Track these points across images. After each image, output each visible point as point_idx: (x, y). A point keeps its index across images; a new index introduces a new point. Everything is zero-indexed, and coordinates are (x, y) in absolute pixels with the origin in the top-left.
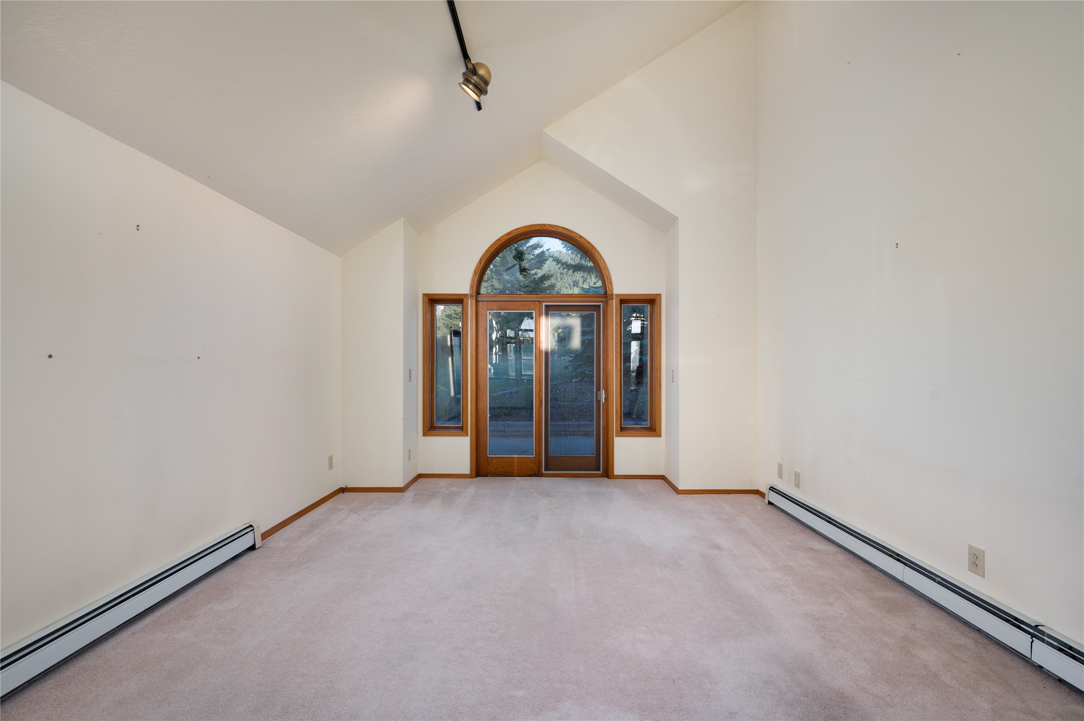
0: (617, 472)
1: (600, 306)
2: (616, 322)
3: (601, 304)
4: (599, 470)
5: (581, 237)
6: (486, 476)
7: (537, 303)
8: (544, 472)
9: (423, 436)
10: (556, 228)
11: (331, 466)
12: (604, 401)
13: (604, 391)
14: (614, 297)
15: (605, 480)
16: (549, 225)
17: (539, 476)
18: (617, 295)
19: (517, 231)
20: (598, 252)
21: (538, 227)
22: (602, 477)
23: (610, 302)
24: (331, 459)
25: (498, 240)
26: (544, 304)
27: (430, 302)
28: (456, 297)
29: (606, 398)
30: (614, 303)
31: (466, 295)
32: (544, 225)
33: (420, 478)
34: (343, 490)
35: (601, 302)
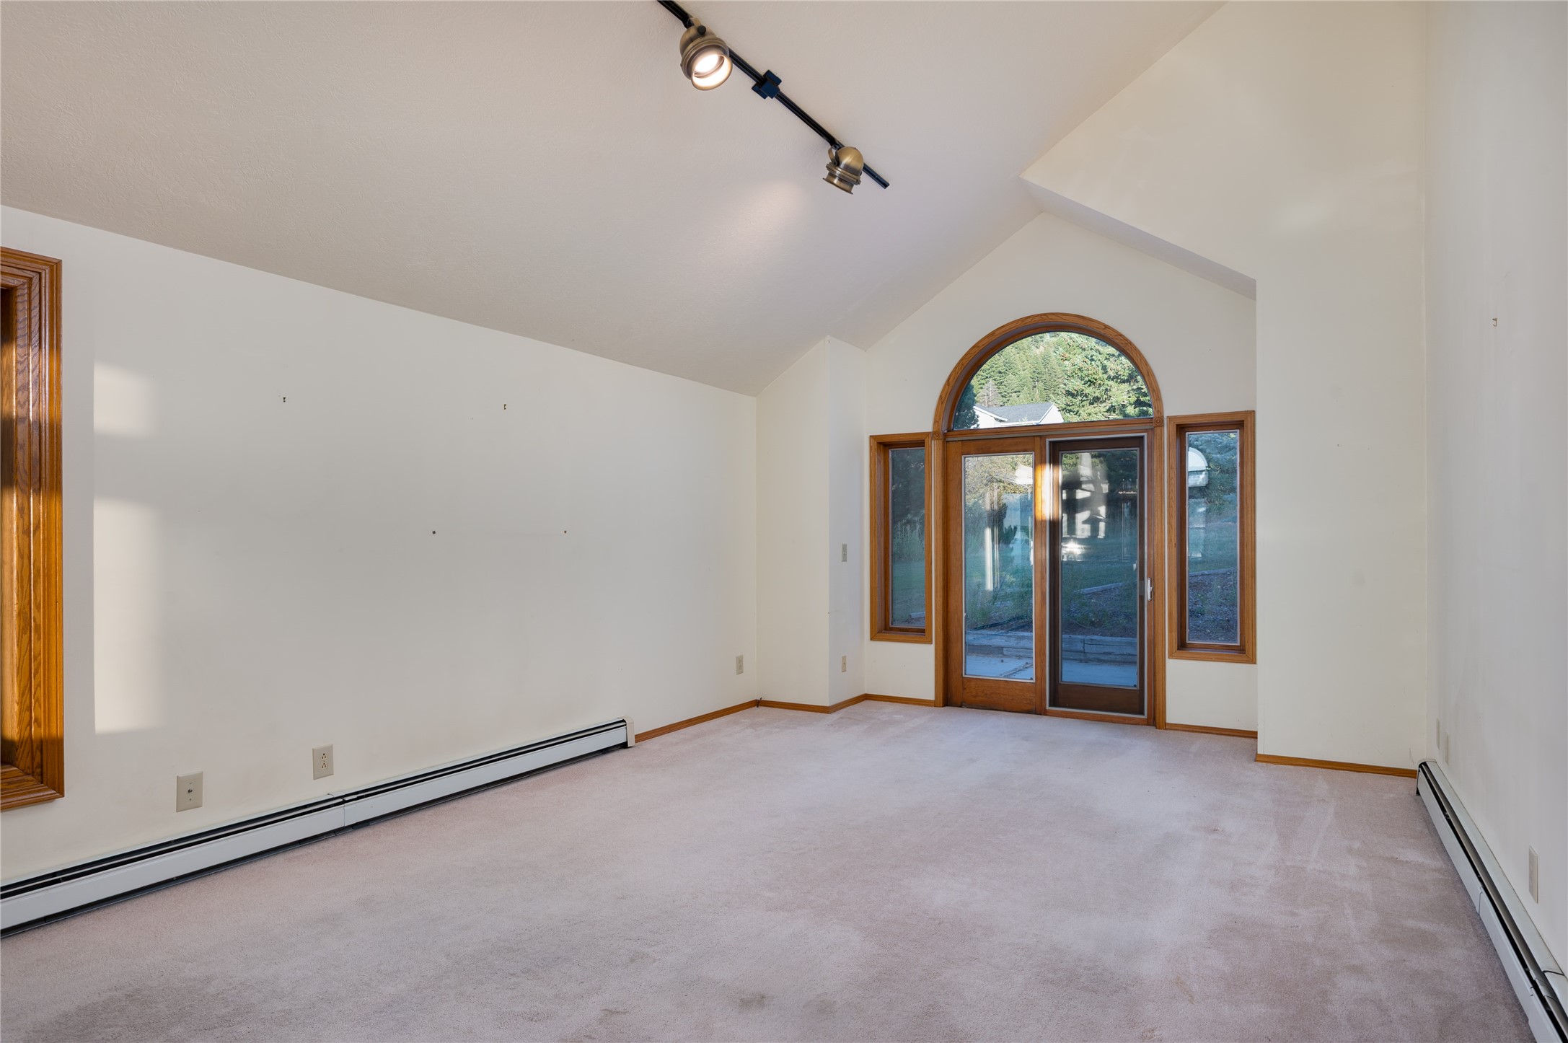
0: (1171, 718)
1: (1142, 438)
2: (1169, 463)
3: (1145, 434)
4: (1143, 714)
5: (1106, 327)
6: (961, 707)
7: (1038, 439)
8: (1048, 708)
9: (871, 639)
10: (1064, 317)
11: (740, 669)
12: (1149, 598)
13: (1149, 581)
14: (1165, 422)
15: (1151, 730)
16: (1053, 314)
17: (1041, 714)
18: (1170, 418)
19: (1003, 329)
20: (1136, 349)
21: (1036, 319)
22: (1148, 725)
23: (1158, 430)
24: (740, 661)
25: (974, 347)
26: (1048, 440)
27: (882, 447)
28: (915, 438)
29: (1153, 593)
30: (1167, 432)
31: (927, 434)
32: (1045, 314)
33: (866, 699)
34: (758, 703)
35: (1146, 431)
